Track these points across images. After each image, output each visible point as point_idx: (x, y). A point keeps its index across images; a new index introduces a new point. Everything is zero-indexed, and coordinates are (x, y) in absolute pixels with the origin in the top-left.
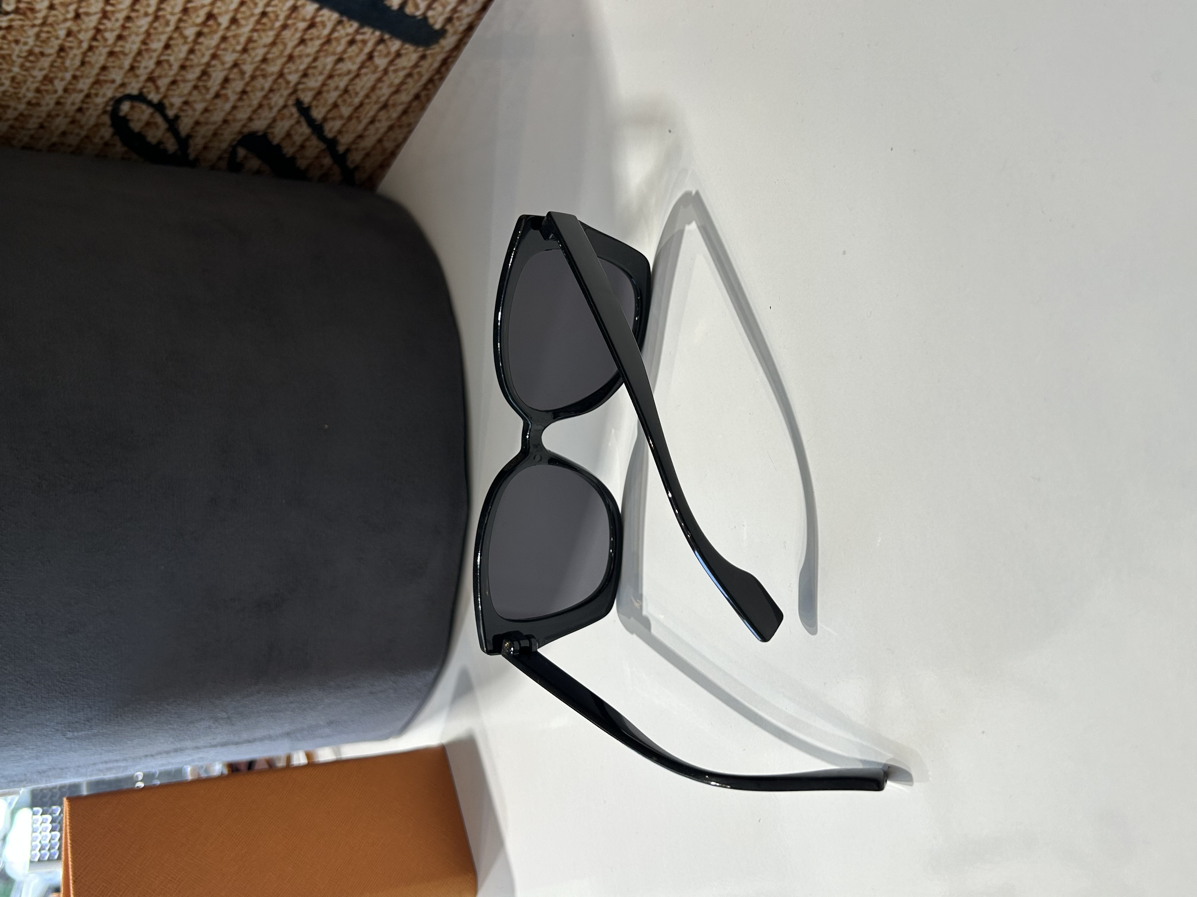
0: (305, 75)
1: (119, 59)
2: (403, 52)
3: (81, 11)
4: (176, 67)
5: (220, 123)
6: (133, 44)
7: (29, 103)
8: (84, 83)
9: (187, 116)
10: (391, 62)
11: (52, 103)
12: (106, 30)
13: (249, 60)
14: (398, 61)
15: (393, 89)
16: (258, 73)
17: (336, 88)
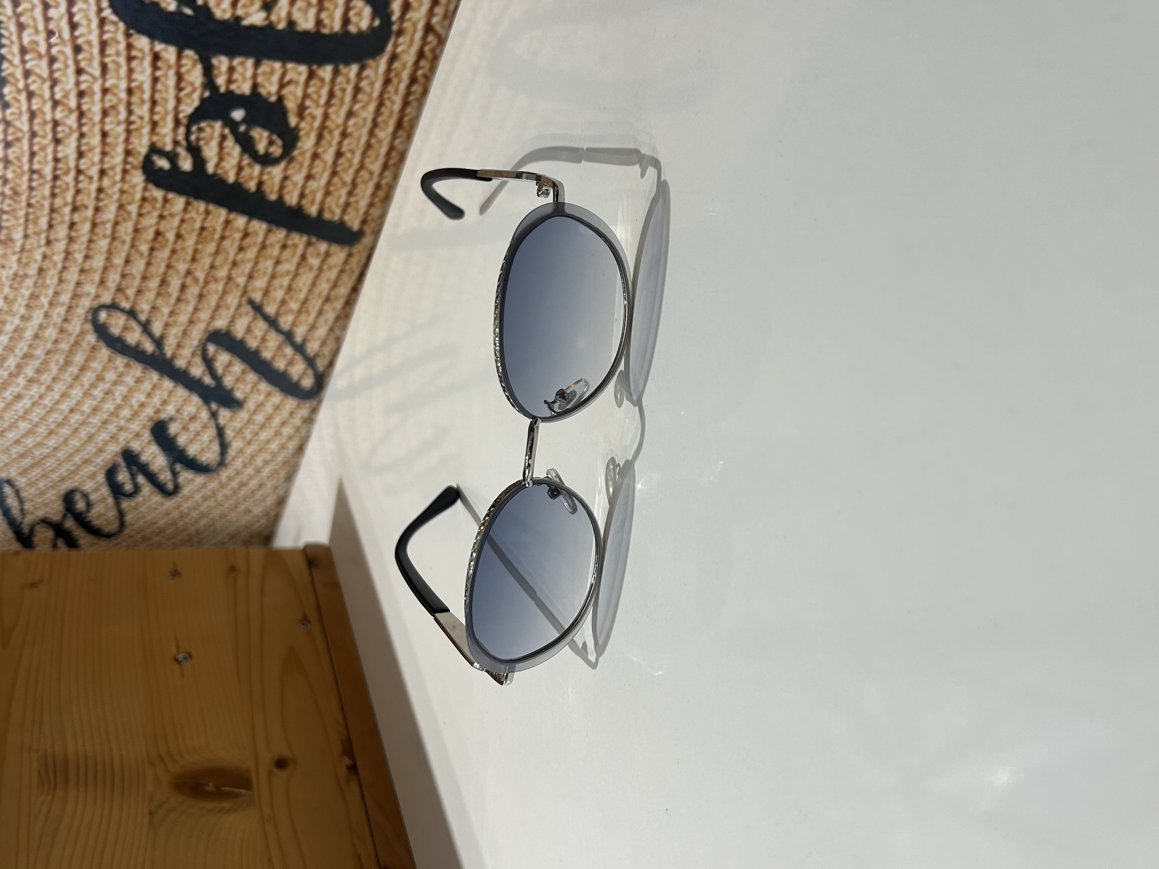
0: (250, 277)
1: (90, 275)
2: (332, 252)
3: (52, 237)
4: (138, 277)
5: (186, 324)
6: (98, 262)
7: (23, 318)
8: (65, 297)
9: (157, 320)
10: (323, 261)
11: (42, 316)
12: (74, 251)
13: (199, 268)
14: (328, 260)
15: (331, 284)
16: (210, 279)
17: (281, 286)
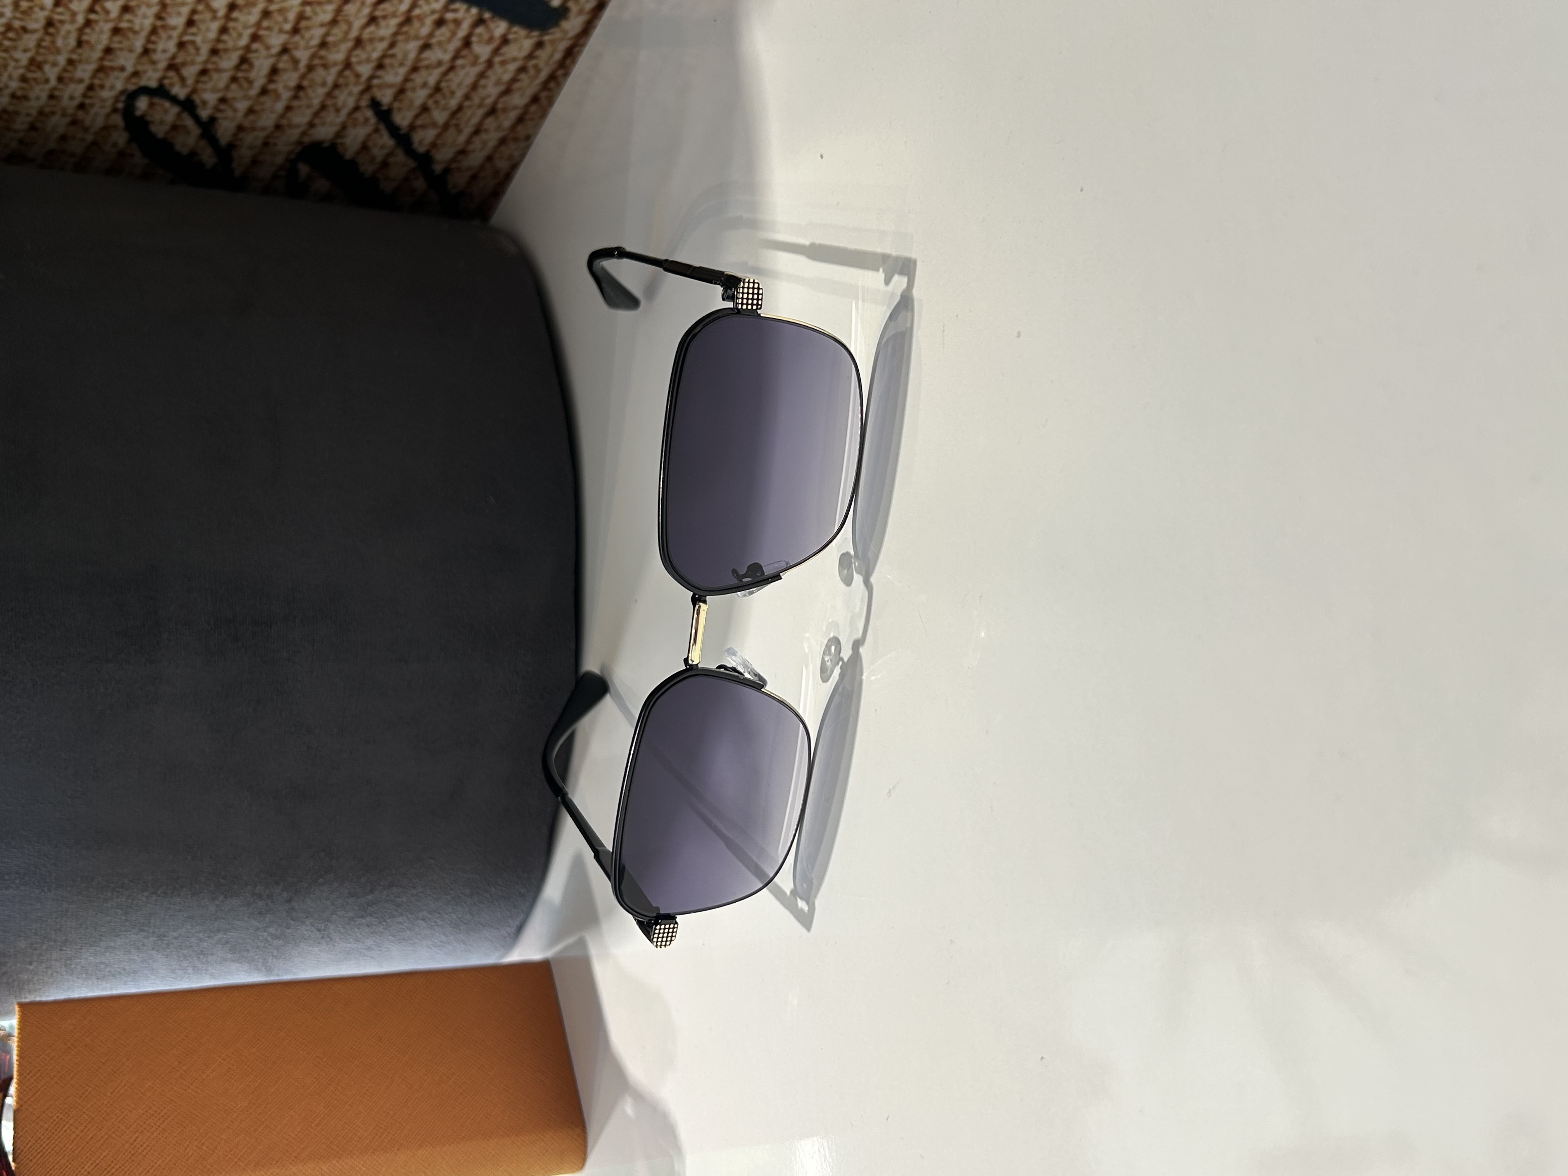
0: (380, 66)
1: (128, 39)
2: (511, 37)
4: (205, 50)
5: (271, 129)
6: (144, 19)
7: (13, 96)
8: (84, 71)
9: (226, 118)
10: (496, 51)
11: (44, 96)
13: (302, 43)
14: (504, 50)
15: (502, 88)
16: (317, 62)
17: (425, 85)
